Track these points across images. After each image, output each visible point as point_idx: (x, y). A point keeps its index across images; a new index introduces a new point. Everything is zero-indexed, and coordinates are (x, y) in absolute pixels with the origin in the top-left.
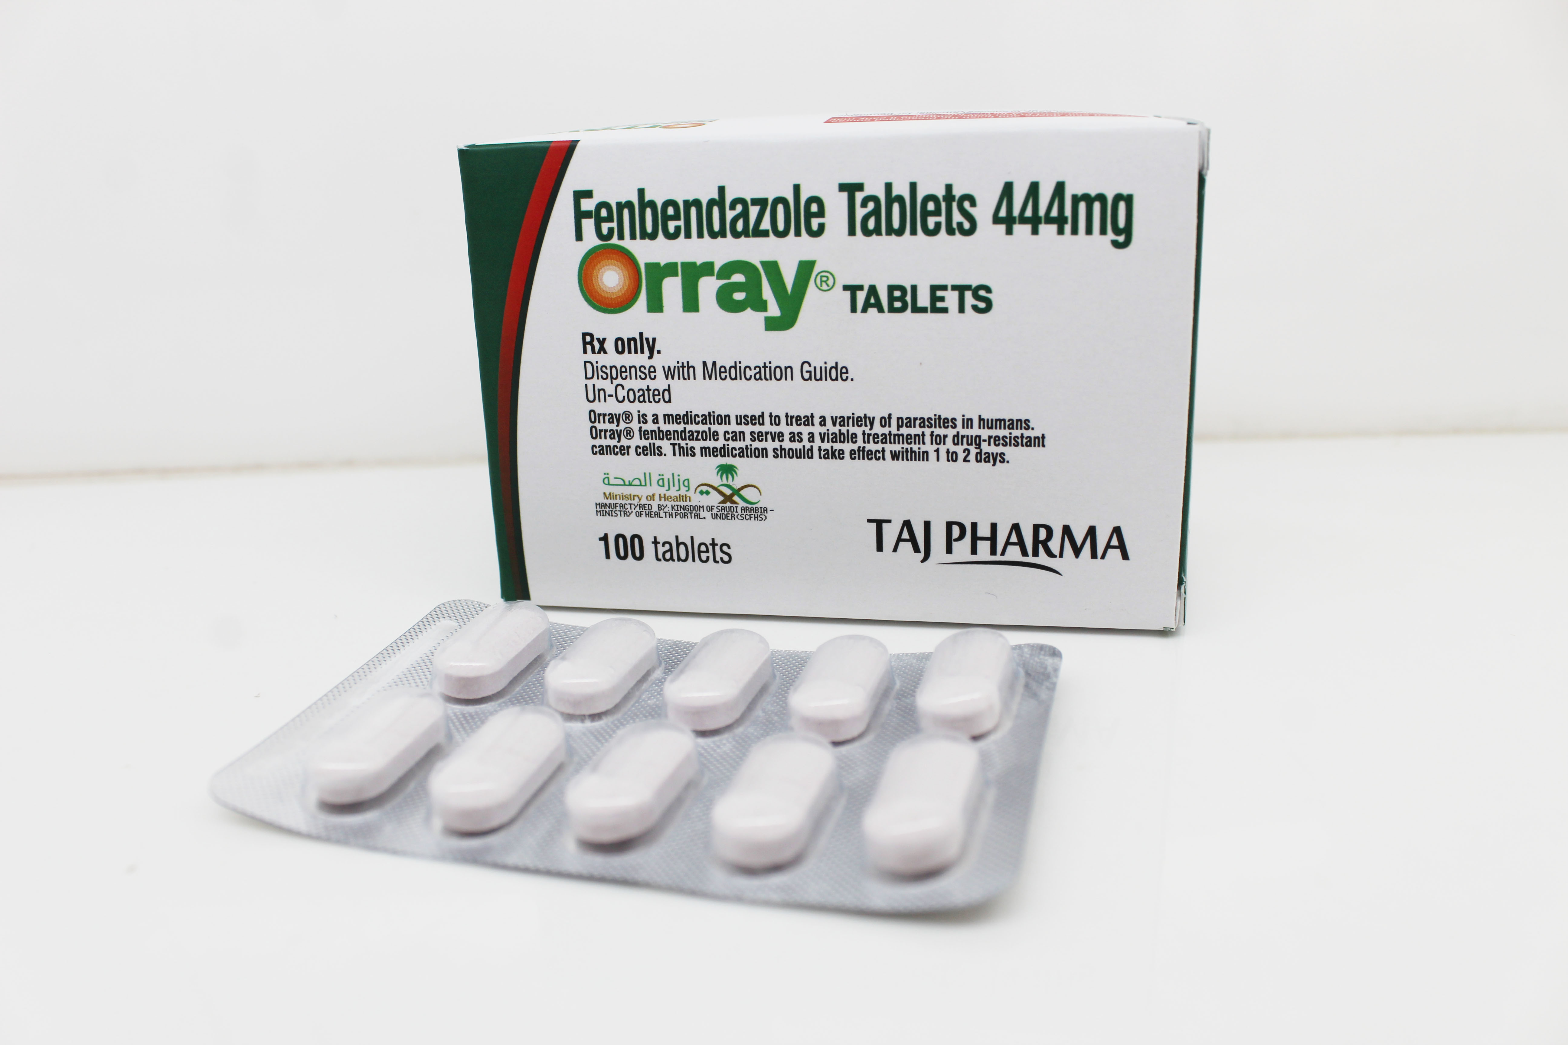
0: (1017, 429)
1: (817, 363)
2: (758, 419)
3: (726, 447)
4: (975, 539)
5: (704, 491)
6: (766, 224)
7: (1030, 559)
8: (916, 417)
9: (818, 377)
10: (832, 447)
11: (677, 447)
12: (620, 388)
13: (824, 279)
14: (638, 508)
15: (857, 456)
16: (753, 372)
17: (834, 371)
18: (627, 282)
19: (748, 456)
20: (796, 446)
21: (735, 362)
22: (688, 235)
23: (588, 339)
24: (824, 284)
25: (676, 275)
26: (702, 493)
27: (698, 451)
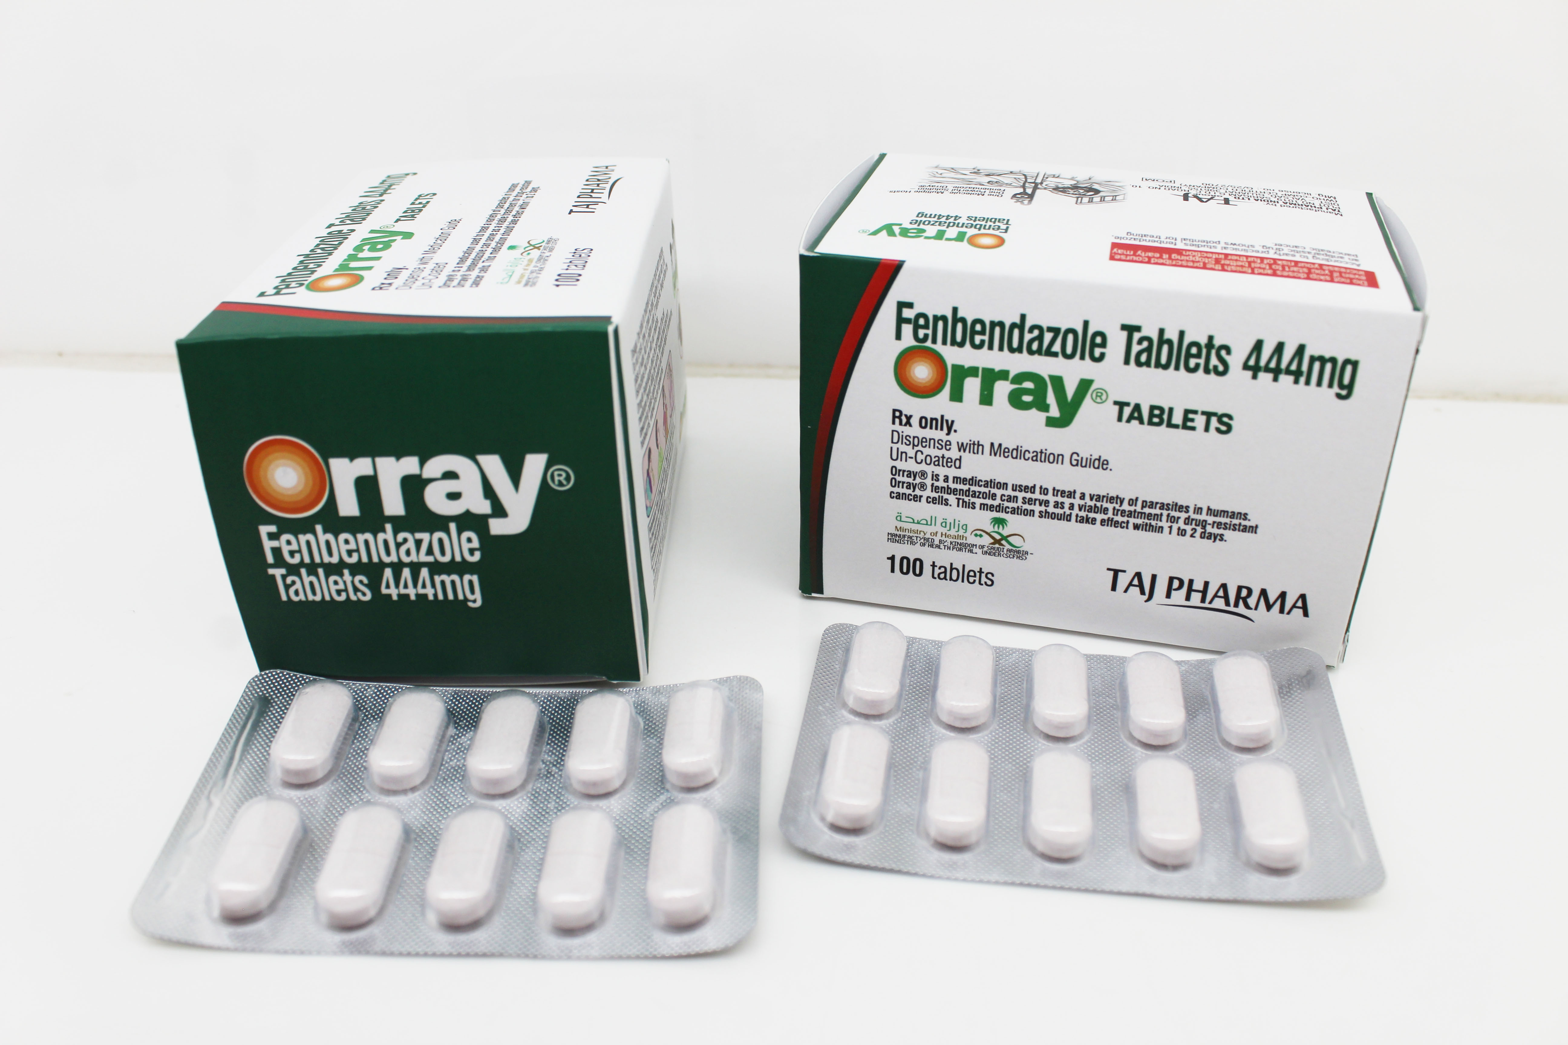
0: (1237, 518)
1: (1084, 454)
2: (1032, 489)
3: (1002, 505)
4: (1190, 590)
5: (978, 534)
6: (1057, 348)
7: (1232, 609)
8: (1157, 501)
9: (1084, 464)
10: (1087, 515)
11: (961, 501)
12: (919, 453)
13: (1099, 394)
14: (922, 541)
15: (1106, 524)
16: (1031, 455)
17: (1097, 462)
18: (935, 376)
19: (1018, 514)
20: (1059, 511)
21: (1018, 447)
22: (991, 347)
23: (897, 414)
24: (1098, 398)
25: (977, 376)
26: (976, 535)
27: (977, 506)
